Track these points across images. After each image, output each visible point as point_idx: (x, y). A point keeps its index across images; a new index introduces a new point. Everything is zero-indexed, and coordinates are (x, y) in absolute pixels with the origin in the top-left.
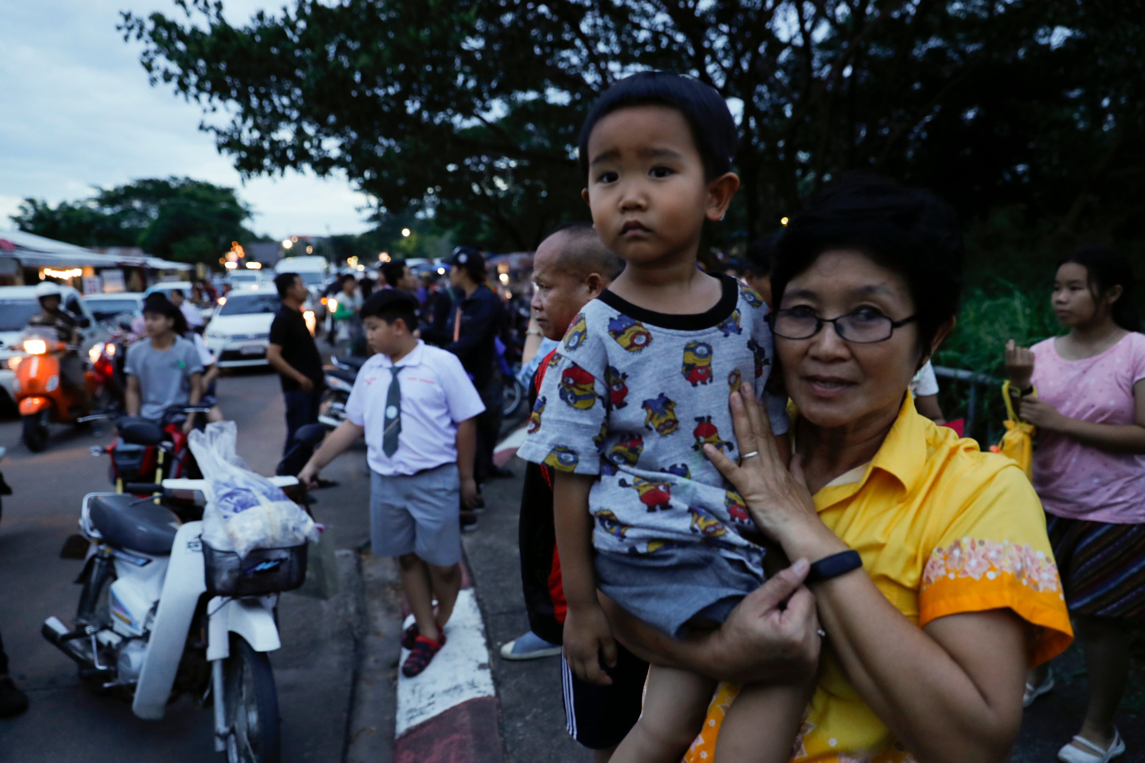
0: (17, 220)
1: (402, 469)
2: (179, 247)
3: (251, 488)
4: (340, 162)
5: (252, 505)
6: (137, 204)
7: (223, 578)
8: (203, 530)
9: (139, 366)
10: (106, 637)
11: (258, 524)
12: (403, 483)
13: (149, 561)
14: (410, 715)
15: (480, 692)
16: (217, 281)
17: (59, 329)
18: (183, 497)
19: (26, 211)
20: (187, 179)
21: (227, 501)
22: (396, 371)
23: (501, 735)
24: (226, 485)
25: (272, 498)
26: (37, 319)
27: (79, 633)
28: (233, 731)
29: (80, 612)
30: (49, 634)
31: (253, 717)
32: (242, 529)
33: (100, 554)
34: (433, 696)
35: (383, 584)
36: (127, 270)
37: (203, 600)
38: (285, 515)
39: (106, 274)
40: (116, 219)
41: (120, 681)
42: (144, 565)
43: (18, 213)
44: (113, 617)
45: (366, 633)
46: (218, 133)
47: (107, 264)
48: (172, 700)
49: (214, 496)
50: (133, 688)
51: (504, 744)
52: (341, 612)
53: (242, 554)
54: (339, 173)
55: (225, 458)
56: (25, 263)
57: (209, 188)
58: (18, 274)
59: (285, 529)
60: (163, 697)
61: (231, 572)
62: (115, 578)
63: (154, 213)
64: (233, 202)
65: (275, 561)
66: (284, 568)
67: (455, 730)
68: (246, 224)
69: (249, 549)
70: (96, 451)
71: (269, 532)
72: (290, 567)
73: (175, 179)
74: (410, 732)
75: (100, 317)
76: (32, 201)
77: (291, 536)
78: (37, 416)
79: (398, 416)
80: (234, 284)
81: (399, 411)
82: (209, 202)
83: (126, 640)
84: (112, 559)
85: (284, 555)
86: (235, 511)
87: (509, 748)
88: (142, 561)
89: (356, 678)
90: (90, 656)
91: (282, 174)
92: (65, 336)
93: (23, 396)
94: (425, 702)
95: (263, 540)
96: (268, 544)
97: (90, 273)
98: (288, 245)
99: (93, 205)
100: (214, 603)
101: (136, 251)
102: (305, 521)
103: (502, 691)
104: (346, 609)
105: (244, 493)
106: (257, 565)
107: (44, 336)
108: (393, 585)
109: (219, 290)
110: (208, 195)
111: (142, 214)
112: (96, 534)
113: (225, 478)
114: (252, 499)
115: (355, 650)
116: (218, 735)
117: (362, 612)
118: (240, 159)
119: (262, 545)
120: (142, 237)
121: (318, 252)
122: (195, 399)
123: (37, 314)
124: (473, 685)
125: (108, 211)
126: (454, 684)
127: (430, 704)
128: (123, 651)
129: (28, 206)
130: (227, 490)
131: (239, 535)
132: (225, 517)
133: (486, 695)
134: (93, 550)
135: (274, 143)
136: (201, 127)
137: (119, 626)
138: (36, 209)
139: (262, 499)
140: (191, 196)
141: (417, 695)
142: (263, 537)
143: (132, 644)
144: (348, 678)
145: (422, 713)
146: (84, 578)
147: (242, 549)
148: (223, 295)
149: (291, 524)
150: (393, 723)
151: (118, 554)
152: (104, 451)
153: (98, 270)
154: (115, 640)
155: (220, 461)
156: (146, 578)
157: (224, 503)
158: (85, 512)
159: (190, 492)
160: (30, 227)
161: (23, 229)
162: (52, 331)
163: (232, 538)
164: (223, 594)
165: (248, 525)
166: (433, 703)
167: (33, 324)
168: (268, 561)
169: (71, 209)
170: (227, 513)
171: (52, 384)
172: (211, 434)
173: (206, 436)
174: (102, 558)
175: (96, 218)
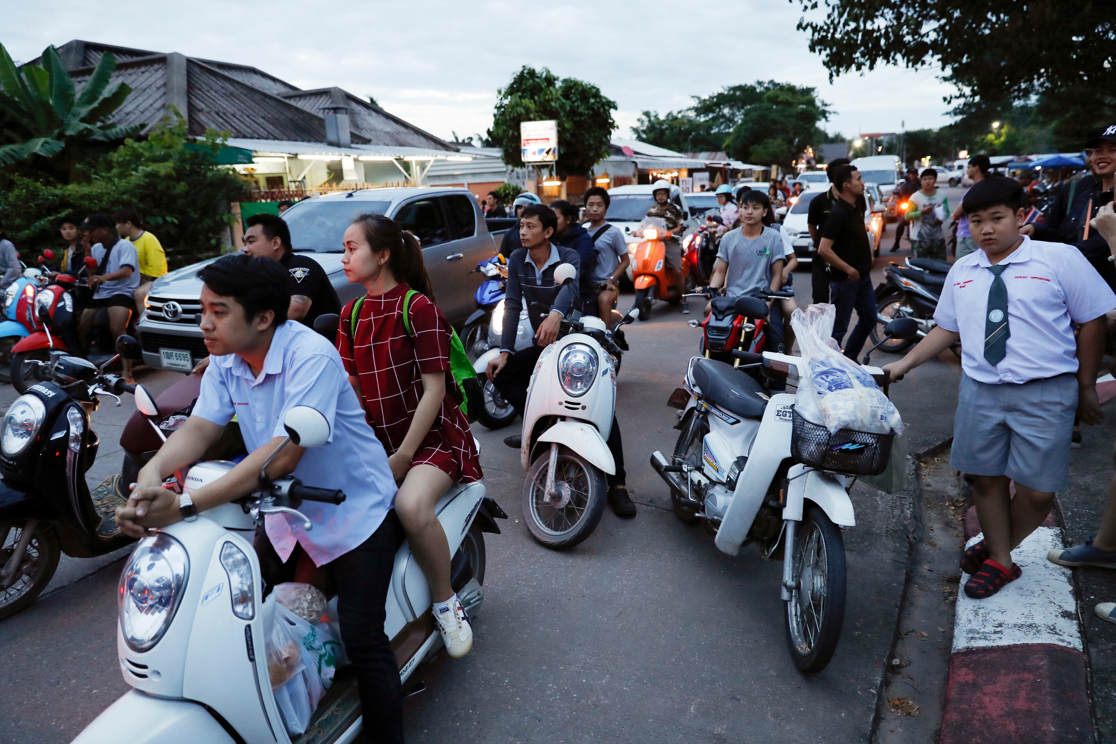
0: (635, 130)
1: (1009, 378)
2: (757, 149)
3: (845, 369)
4: (935, 47)
5: (846, 387)
6: (726, 111)
7: (810, 449)
8: (796, 401)
9: (730, 252)
10: (696, 476)
11: (850, 405)
12: (1008, 392)
13: (738, 422)
14: (971, 635)
15: (1063, 641)
16: (789, 181)
17: (668, 219)
18: (779, 368)
19: (642, 122)
20: (771, 82)
21: (822, 378)
22: (998, 271)
23: (1089, 696)
24: (823, 363)
25: (864, 383)
26: (653, 210)
27: (676, 468)
28: (798, 587)
29: (677, 452)
30: (654, 463)
31: (819, 582)
32: (835, 407)
33: (699, 409)
34: (1000, 625)
35: (941, 497)
36: (713, 171)
37: (786, 464)
38: (875, 402)
39: (695, 175)
40: (708, 126)
41: (707, 515)
42: (733, 424)
43: (637, 125)
44: (704, 461)
45: (921, 540)
46: (815, 29)
47: (699, 166)
48: (745, 544)
49: (809, 372)
50: (717, 524)
51: (1093, 708)
52: (897, 512)
53: (833, 431)
54: (933, 60)
55: (822, 339)
56: (640, 166)
57: (791, 89)
58: (634, 175)
59: (874, 415)
60: (740, 538)
61: (818, 444)
62: (708, 431)
63: (739, 119)
64: (812, 102)
65: (861, 444)
66: (867, 453)
67: (1026, 669)
68: (821, 124)
69: (840, 427)
70: (694, 324)
71: (859, 416)
72: (874, 454)
73: (760, 83)
74: (969, 651)
75: (694, 211)
76: (647, 114)
77: (878, 424)
78: (645, 292)
79: (1005, 319)
80: (805, 184)
81: (1006, 314)
82: (788, 104)
83: (714, 483)
84: (707, 412)
85: (870, 440)
86: (830, 389)
87: (1099, 715)
88: (732, 420)
89: (909, 580)
90: (684, 488)
91: (871, 68)
92: (672, 224)
93: (637, 275)
94: (990, 628)
95: (853, 422)
96: (856, 427)
97: (684, 174)
98: (858, 144)
99: (692, 114)
100: (794, 471)
101: (721, 155)
102: (893, 413)
103: (1093, 650)
104: (902, 511)
105: (839, 373)
106: (844, 444)
107: (657, 225)
108: (954, 502)
109: (792, 189)
110: (789, 97)
111: (730, 120)
112: (697, 390)
113: (821, 357)
114: (846, 381)
115: (910, 553)
116: (785, 585)
117: (917, 517)
118: (830, 56)
119: (851, 426)
120: (727, 141)
121: (889, 150)
122: (774, 288)
123: (654, 207)
124: (1053, 630)
125: (702, 119)
126: (1030, 622)
127: (996, 632)
128: (710, 492)
129: (645, 118)
130: (824, 369)
131: (831, 412)
132: (819, 393)
133: (1071, 646)
134: (692, 403)
135: (868, 34)
136: (799, 26)
137: (708, 469)
138: (650, 121)
139: (856, 382)
140: (774, 100)
141: (980, 618)
142: (853, 418)
143: (718, 488)
144: (902, 578)
145: (985, 638)
146: (683, 425)
147: (833, 426)
148: (795, 194)
149: (880, 412)
150: (950, 638)
151: (713, 410)
152: (700, 325)
153: (691, 172)
154: (704, 481)
155: (818, 341)
156: (733, 435)
157: (819, 379)
158: (690, 371)
159: (786, 365)
160: (644, 136)
161: (640, 139)
162: (663, 221)
163: (823, 413)
164: (808, 463)
165: (841, 404)
166: (1001, 632)
167: (650, 215)
168: (854, 443)
169: (675, 118)
170: (822, 390)
171: (658, 266)
172: (812, 314)
173: (807, 315)
174: (700, 412)
175: (694, 126)
